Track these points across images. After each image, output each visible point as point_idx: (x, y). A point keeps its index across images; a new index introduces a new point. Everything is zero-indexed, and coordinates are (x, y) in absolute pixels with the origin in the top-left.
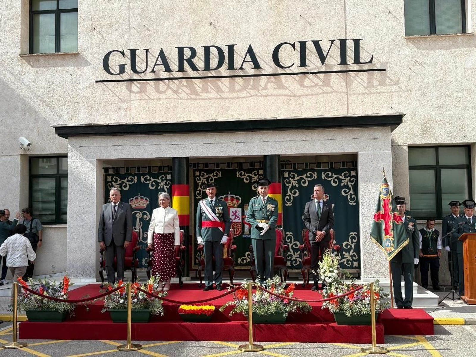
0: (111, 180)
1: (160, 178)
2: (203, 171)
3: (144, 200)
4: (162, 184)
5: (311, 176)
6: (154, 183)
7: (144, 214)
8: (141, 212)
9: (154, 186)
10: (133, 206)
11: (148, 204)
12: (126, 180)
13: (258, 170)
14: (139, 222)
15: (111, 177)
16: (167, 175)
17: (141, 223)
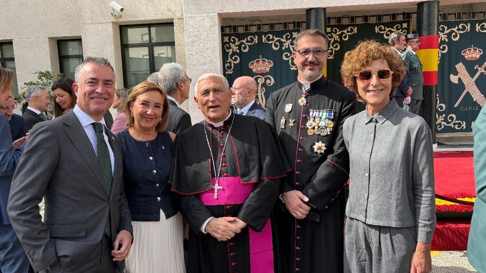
0: (228, 41)
1: (284, 37)
2: (335, 26)
3: (267, 63)
4: (287, 44)
5: (464, 28)
6: (277, 43)
7: (266, 79)
8: (263, 77)
9: (278, 47)
10: (254, 70)
11: (271, 67)
12: (246, 40)
13: (401, 23)
14: (261, 89)
15: (228, 37)
16: (293, 33)
17: (263, 89)
